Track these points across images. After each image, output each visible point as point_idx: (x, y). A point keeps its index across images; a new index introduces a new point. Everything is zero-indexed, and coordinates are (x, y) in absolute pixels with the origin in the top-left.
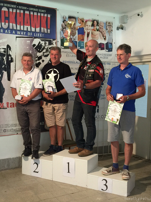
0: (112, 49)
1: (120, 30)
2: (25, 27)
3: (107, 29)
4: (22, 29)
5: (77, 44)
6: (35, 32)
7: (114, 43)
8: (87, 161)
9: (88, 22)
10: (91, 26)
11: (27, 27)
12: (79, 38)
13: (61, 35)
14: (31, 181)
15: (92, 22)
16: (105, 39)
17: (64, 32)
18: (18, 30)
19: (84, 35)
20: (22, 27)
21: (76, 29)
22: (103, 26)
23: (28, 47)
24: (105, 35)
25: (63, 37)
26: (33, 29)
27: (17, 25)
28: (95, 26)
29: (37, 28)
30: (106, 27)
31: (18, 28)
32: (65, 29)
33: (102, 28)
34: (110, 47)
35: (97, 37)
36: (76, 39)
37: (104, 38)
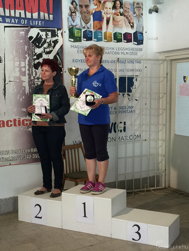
0: (142, 41)
1: (154, 14)
2: (18, 12)
3: (134, 13)
4: (13, 14)
5: (92, 35)
6: (32, 19)
7: (146, 32)
8: (111, 199)
9: (107, 3)
10: (112, 8)
11: (19, 13)
12: (95, 26)
13: (69, 22)
14: (32, 230)
15: (113, 3)
16: (132, 27)
17: (73, 17)
18: (8, 17)
19: (102, 22)
20: (12, 12)
21: (91, 13)
22: (128, 9)
23: (21, 41)
24: (132, 22)
25: (72, 25)
26: (29, 15)
27: (6, 9)
28: (117, 9)
29: (34, 13)
30: (133, 9)
31: (7, 14)
32: (74, 14)
33: (127, 11)
34: (140, 38)
35: (121, 24)
36: (91, 28)
37: (131, 25)
